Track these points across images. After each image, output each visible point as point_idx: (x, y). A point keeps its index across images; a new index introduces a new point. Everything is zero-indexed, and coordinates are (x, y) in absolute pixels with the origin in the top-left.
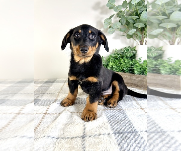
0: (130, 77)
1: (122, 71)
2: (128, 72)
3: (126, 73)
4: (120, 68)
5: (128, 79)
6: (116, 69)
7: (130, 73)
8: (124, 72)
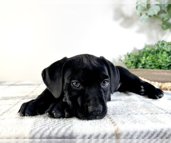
0: (169, 74)
1: (159, 68)
2: (167, 68)
3: (164, 70)
4: (157, 64)
5: (166, 77)
6: (151, 66)
7: (168, 69)
8: (161, 68)
